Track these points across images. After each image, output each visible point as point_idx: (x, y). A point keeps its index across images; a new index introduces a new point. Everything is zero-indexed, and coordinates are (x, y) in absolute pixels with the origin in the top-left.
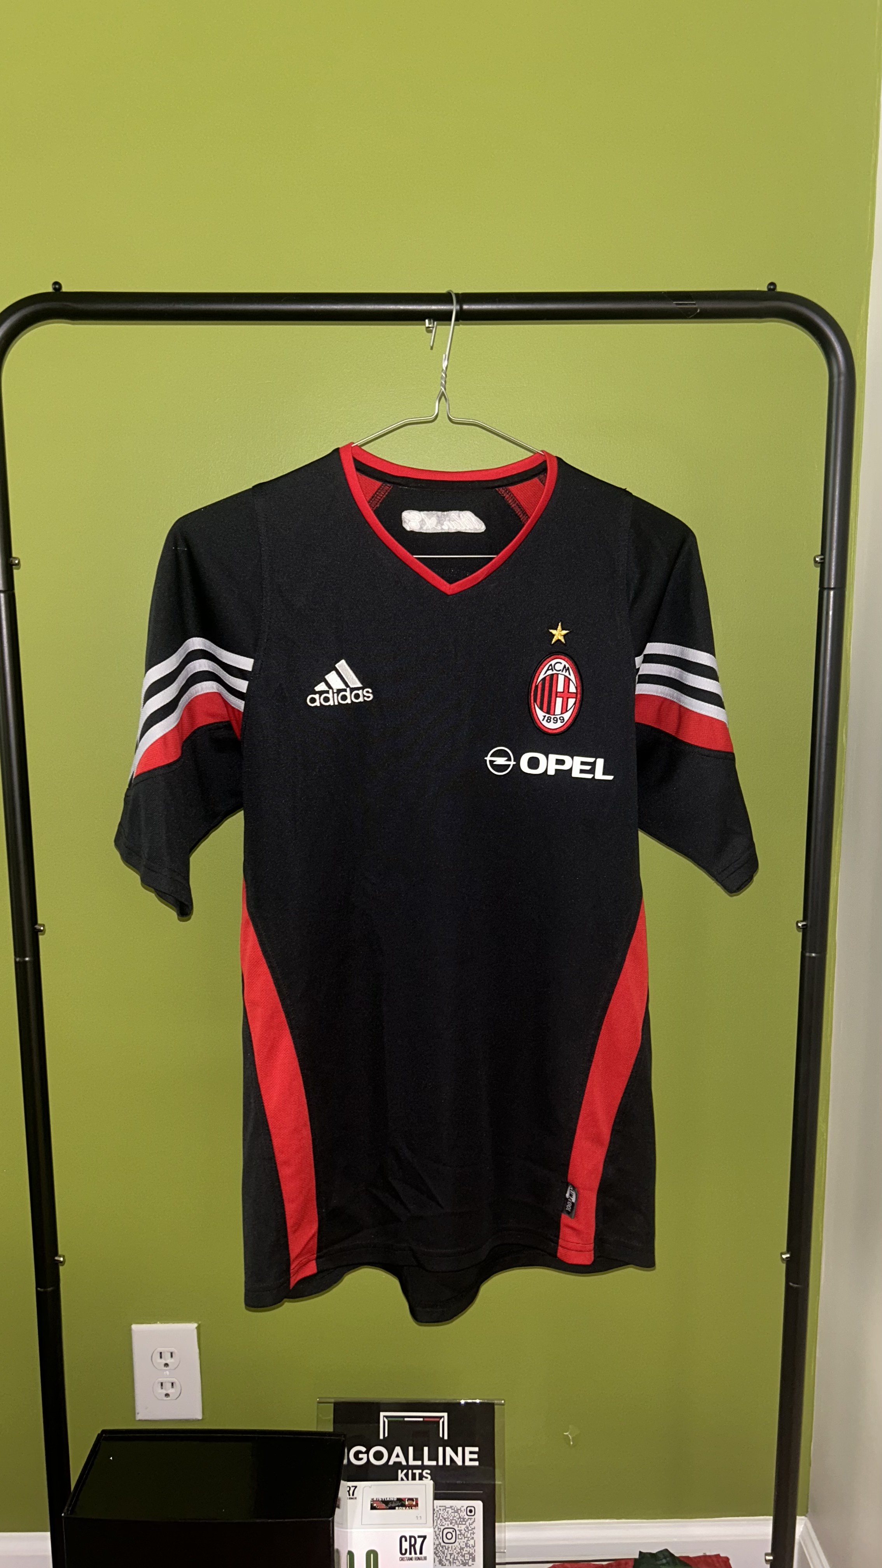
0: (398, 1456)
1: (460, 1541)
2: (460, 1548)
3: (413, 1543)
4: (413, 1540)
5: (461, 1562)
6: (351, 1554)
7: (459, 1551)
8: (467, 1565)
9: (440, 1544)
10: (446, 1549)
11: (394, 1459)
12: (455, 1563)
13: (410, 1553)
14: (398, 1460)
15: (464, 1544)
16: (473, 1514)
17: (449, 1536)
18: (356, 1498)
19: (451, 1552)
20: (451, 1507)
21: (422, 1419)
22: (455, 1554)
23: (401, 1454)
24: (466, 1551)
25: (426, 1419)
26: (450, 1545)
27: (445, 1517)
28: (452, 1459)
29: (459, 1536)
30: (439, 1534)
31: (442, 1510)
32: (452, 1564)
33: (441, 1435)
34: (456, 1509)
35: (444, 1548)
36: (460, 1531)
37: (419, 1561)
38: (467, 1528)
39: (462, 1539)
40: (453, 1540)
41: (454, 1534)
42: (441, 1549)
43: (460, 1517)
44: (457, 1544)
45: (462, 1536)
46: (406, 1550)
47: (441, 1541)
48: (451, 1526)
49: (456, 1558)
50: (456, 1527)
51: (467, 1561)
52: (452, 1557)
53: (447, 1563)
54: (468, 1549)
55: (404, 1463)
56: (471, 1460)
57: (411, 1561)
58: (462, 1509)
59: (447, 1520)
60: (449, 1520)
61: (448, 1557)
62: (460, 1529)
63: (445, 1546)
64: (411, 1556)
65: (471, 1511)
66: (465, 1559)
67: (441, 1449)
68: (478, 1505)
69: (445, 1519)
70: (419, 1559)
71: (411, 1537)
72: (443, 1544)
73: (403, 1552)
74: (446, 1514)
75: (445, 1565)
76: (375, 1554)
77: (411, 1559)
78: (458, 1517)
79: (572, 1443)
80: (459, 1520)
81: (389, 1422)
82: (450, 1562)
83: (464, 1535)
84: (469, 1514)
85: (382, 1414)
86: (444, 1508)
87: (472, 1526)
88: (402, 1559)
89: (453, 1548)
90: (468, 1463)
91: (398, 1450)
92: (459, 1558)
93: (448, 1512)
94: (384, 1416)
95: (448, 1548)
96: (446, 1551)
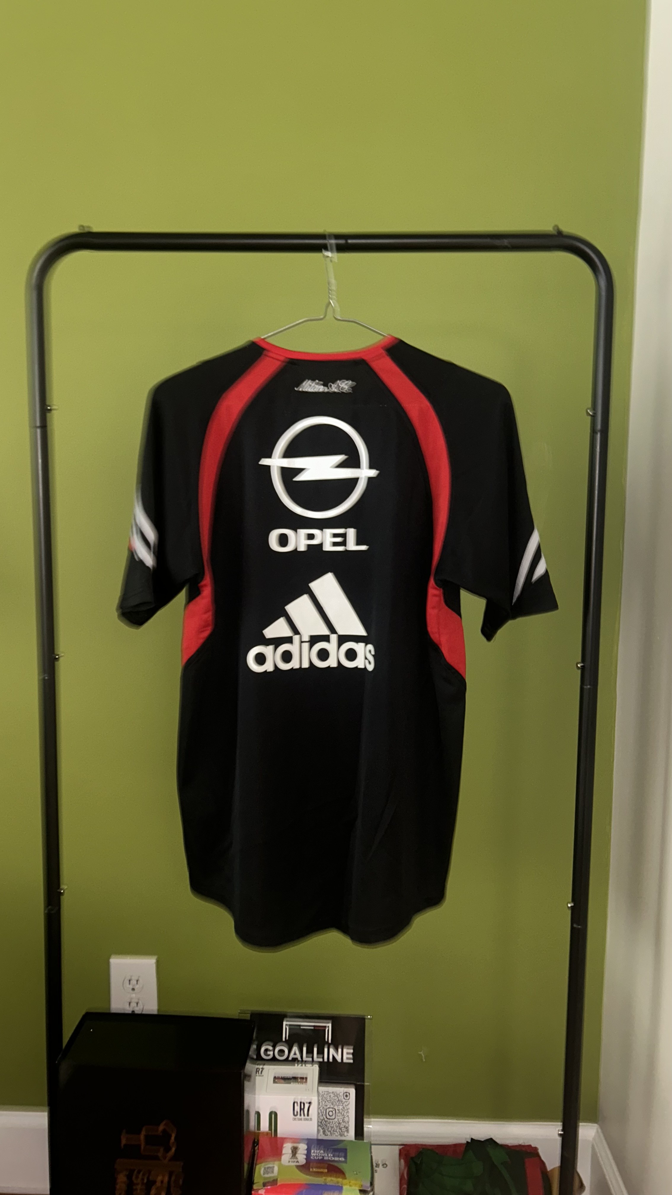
0: (295, 1054)
1: (338, 1117)
2: (338, 1123)
3: (302, 1107)
4: (302, 1105)
5: (339, 1133)
6: (258, 1114)
7: (338, 1125)
8: (343, 1136)
9: (324, 1119)
10: (328, 1123)
11: (292, 1055)
12: (335, 1134)
13: (300, 1115)
14: (295, 1056)
15: (342, 1120)
16: (348, 1098)
17: (331, 1113)
18: (263, 1076)
19: (332, 1126)
20: (333, 1092)
21: (313, 1028)
22: (335, 1127)
23: (297, 1052)
24: (343, 1125)
25: (316, 1028)
26: (331, 1121)
27: (328, 1099)
28: (334, 1057)
29: (338, 1114)
30: (323, 1112)
31: (326, 1094)
32: (332, 1134)
33: (326, 1040)
34: (336, 1094)
35: (327, 1123)
36: (339, 1110)
37: (306, 1122)
38: (344, 1108)
39: (340, 1116)
40: (333, 1117)
41: (334, 1112)
42: (324, 1122)
43: (339, 1100)
44: (336, 1120)
45: (340, 1114)
46: (297, 1112)
47: (325, 1117)
48: (332, 1106)
49: (335, 1130)
50: (336, 1107)
51: (343, 1133)
52: (333, 1129)
53: (329, 1133)
54: (344, 1124)
55: (300, 1059)
56: (347, 1058)
57: (301, 1121)
58: (341, 1094)
59: (329, 1102)
60: (331, 1102)
61: (330, 1129)
62: (338, 1109)
63: (328, 1121)
64: (300, 1117)
65: (346, 1096)
66: (342, 1131)
67: (326, 1050)
68: (352, 1091)
69: (328, 1101)
70: (306, 1120)
71: (301, 1103)
72: (326, 1119)
73: (296, 1113)
74: (329, 1097)
75: (327, 1135)
76: (276, 1114)
77: (301, 1119)
78: (337, 1100)
79: (424, 1060)
80: (338, 1102)
81: (290, 1029)
82: (331, 1133)
83: (341, 1113)
84: (345, 1098)
85: (285, 1023)
86: (327, 1093)
87: (348, 1107)
88: (295, 1119)
89: (334, 1123)
90: (345, 1060)
91: (295, 1049)
92: (338, 1131)
93: (330, 1096)
94: (286, 1025)
95: (330, 1122)
96: (328, 1125)
